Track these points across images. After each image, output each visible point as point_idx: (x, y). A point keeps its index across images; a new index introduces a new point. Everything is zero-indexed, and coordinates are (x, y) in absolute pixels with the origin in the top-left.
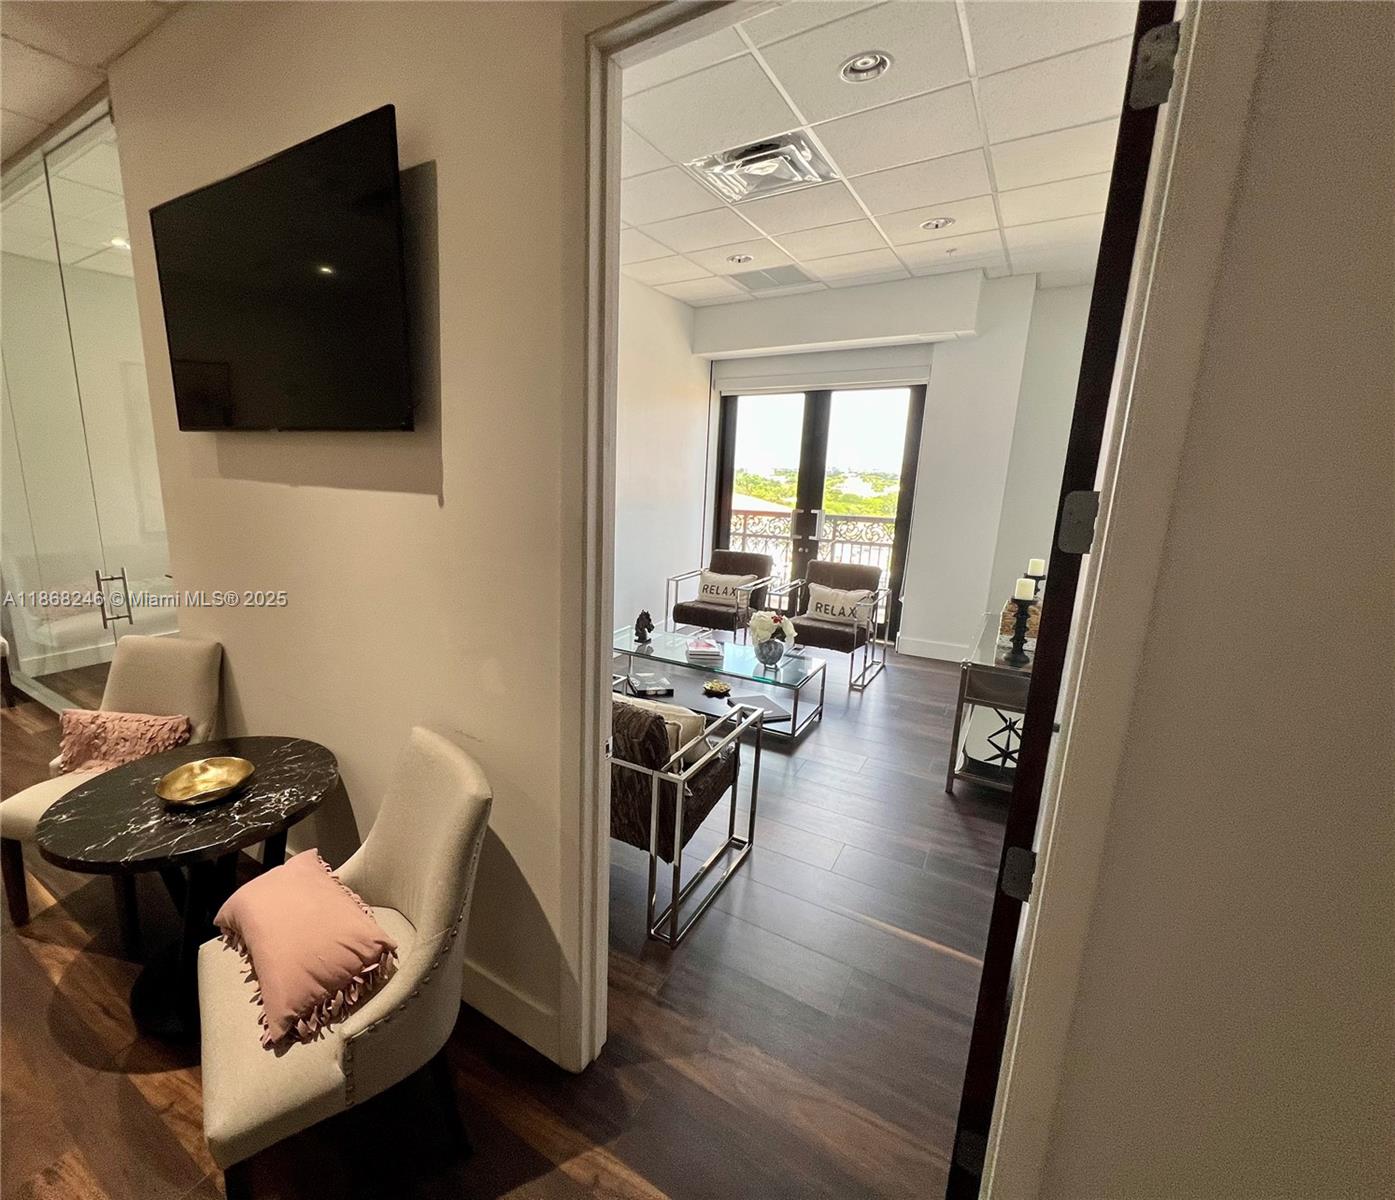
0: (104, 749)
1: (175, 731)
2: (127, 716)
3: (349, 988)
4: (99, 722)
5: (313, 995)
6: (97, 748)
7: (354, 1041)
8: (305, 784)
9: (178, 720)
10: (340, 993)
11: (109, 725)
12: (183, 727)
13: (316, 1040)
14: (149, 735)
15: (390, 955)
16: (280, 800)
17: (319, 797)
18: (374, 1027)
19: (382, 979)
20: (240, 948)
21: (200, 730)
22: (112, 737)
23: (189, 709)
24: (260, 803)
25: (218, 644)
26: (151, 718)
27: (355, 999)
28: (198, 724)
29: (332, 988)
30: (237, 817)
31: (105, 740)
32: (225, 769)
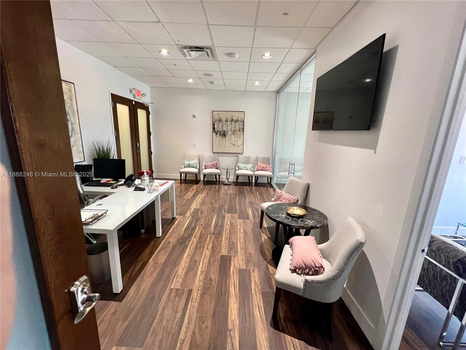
0: (281, 199)
1: (295, 200)
2: (287, 194)
3: (310, 270)
4: (282, 193)
5: (302, 266)
6: (280, 199)
7: (307, 281)
8: (317, 222)
9: (295, 198)
10: (308, 269)
11: (283, 195)
12: (296, 200)
13: (300, 276)
14: (289, 199)
15: (322, 269)
16: (310, 223)
17: (319, 226)
18: (313, 281)
19: (319, 273)
20: (292, 249)
21: (300, 202)
22: (283, 198)
23: (299, 196)
24: (305, 221)
25: (308, 183)
26: (291, 196)
27: (311, 274)
28: (299, 201)
29: (307, 267)
30: (299, 222)
31: (282, 197)
32: (301, 211)
